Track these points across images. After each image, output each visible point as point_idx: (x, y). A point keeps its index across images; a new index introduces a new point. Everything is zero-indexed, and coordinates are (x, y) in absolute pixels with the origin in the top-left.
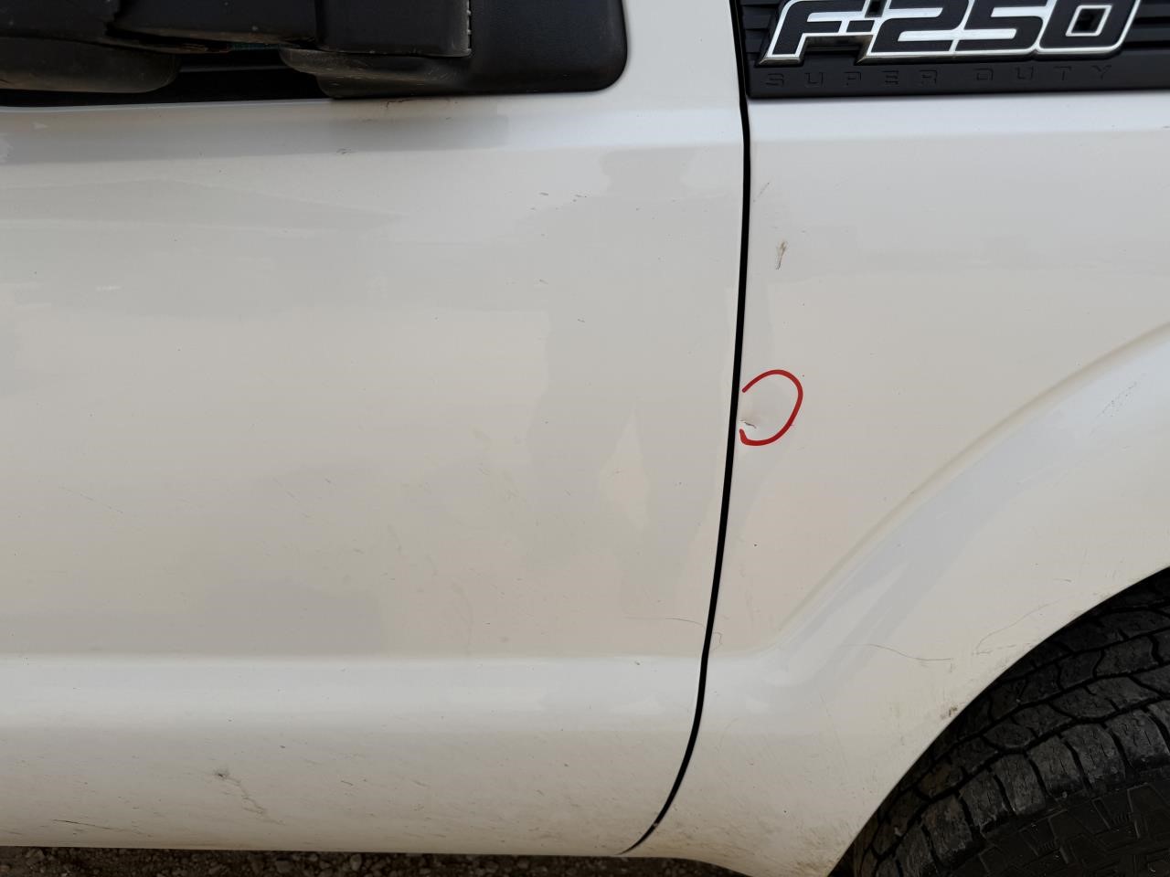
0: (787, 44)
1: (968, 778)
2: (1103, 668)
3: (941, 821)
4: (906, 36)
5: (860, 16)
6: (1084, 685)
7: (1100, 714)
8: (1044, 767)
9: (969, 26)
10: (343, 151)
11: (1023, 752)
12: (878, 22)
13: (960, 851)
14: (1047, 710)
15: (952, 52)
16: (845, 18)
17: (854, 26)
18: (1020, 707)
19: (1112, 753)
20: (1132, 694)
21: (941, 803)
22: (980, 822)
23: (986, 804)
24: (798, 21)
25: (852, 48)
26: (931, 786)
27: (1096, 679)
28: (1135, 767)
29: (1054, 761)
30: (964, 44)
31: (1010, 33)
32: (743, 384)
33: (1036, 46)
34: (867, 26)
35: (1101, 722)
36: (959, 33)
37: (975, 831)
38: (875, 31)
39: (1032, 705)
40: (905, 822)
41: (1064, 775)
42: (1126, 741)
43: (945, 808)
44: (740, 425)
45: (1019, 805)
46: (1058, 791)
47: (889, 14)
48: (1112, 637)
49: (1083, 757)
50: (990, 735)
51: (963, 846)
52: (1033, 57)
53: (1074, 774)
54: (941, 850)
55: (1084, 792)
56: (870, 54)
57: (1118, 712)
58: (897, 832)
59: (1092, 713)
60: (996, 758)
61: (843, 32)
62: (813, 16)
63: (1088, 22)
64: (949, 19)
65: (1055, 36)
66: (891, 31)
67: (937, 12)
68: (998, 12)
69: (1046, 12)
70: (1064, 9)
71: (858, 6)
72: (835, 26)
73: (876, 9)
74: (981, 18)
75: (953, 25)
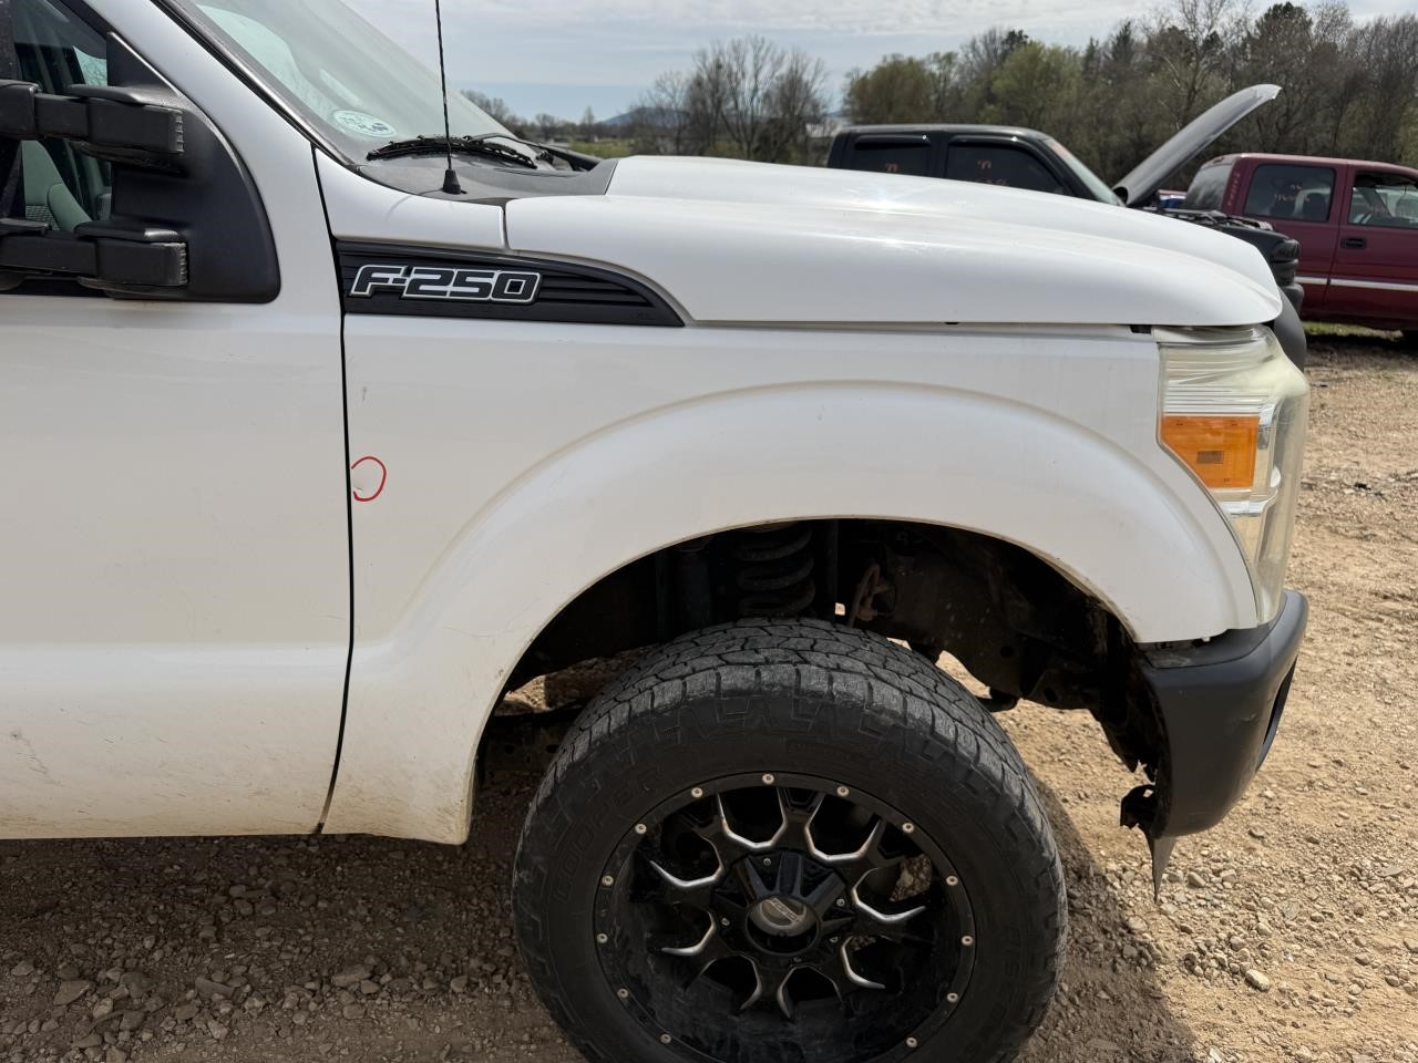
0: (361, 287)
4: (423, 288)
5: (399, 276)
6: (634, 684)
8: (594, 732)
9: (454, 285)
10: (117, 327)
12: (408, 280)
15: (448, 297)
16: (392, 276)
17: (395, 281)
22: (559, 773)
23: (565, 761)
24: (366, 277)
25: (396, 291)
29: (600, 727)
30: (453, 293)
31: (476, 290)
32: (351, 465)
33: (490, 297)
34: (403, 281)
36: (450, 288)
37: (556, 780)
38: (407, 284)
44: (353, 489)
47: (414, 276)
49: (613, 720)
51: (550, 792)
52: (490, 301)
54: (540, 801)
56: (405, 294)
60: (579, 735)
61: (390, 283)
62: (375, 275)
63: (515, 287)
64: (445, 281)
65: (499, 292)
66: (415, 284)
67: (438, 277)
68: (469, 279)
69: (493, 281)
70: (502, 280)
71: (398, 271)
72: (386, 280)
73: (408, 273)
74: (461, 281)
75: (447, 284)
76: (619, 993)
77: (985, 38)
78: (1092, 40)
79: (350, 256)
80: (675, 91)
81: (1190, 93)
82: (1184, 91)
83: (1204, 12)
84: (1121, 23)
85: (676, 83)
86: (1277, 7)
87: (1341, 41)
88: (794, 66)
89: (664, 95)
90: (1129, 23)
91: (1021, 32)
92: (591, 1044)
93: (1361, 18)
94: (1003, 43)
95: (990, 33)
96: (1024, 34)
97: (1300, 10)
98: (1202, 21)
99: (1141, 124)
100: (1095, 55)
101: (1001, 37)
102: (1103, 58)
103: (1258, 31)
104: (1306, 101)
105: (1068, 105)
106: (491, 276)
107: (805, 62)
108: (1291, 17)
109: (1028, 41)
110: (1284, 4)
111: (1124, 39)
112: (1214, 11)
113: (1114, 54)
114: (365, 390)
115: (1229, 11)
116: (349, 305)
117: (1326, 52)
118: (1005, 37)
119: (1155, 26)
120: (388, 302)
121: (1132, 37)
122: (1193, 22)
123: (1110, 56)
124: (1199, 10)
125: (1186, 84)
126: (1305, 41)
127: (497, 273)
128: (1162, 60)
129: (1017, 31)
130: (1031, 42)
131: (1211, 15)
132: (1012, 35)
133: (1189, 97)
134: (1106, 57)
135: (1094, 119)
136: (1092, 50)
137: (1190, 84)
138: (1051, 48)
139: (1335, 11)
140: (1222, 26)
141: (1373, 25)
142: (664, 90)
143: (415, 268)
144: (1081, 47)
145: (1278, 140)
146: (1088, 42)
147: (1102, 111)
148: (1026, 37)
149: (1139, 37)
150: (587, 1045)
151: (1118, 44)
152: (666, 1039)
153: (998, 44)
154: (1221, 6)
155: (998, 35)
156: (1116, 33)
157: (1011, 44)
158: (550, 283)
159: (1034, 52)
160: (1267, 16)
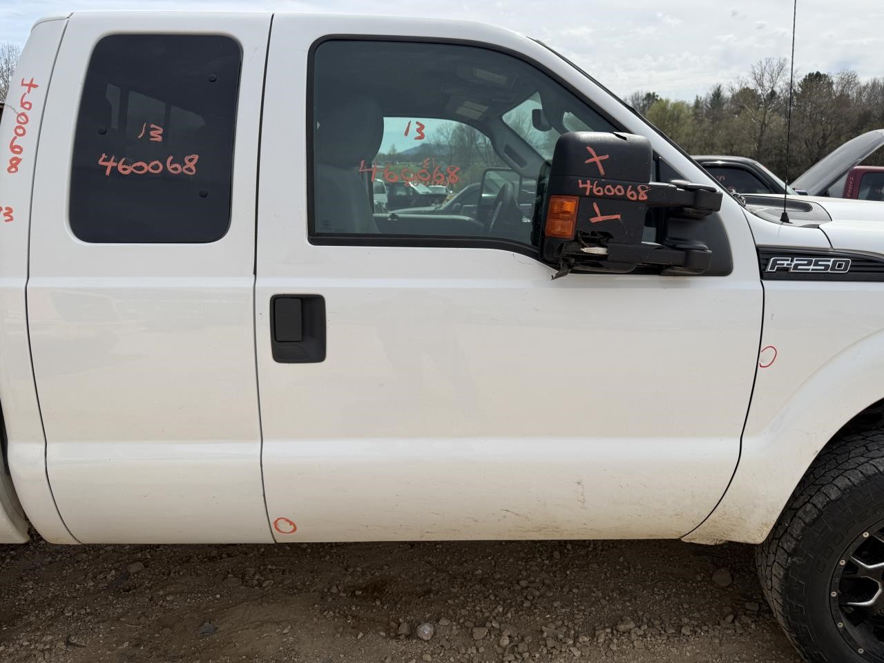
0: (772, 268)
1: (811, 497)
2: (851, 456)
3: (805, 512)
4: (799, 267)
5: (789, 262)
6: (846, 461)
7: (854, 467)
8: (839, 485)
9: (814, 266)
10: (664, 288)
11: (831, 483)
12: (793, 264)
13: (815, 518)
14: (835, 470)
15: (810, 271)
16: (786, 263)
17: (787, 264)
18: (825, 472)
19: (860, 475)
20: (862, 460)
21: (803, 507)
22: (820, 506)
23: (821, 500)
24: (775, 263)
26: (796, 505)
27: (849, 459)
28: (868, 477)
29: (842, 482)
30: (812, 270)
31: (823, 268)
32: (761, 350)
33: (829, 271)
34: (791, 265)
35: (855, 469)
36: (812, 267)
37: (819, 510)
38: (792, 266)
39: (830, 470)
40: (789, 520)
41: (846, 485)
42: (864, 471)
43: (806, 508)
44: (759, 362)
45: (833, 497)
46: (845, 490)
47: (795, 262)
48: (852, 448)
49: (851, 478)
50: (817, 482)
51: (815, 516)
52: (828, 273)
53: (850, 484)
54: (807, 521)
55: (854, 488)
56: (791, 271)
57: (859, 465)
58: (787, 525)
59: (851, 467)
60: (821, 488)
61: (785, 266)
62: (778, 262)
63: (840, 266)
64: (809, 264)
65: (833, 269)
66: (796, 266)
67: (806, 262)
68: (820, 263)
69: (830, 264)
70: (834, 262)
71: (788, 260)
72: (783, 264)
73: (792, 261)
74: (816, 264)
75: (810, 265)
76: (838, 625)
77: (632, 97)
78: (697, 97)
79: (765, 254)
80: (448, 134)
81: (762, 127)
82: (758, 126)
83: (768, 79)
84: (714, 86)
85: (449, 130)
86: (811, 75)
87: (853, 94)
88: (518, 121)
89: (442, 137)
90: (720, 87)
91: (654, 93)
92: (821, 653)
93: (864, 80)
94: (643, 100)
95: (636, 95)
96: (656, 94)
97: (825, 76)
98: (767, 84)
99: (732, 145)
100: (700, 105)
101: (642, 96)
102: (705, 107)
103: (800, 89)
104: (835, 129)
105: (687, 135)
106: (829, 261)
107: (524, 117)
108: (820, 80)
109: (659, 99)
110: (815, 73)
111: (717, 95)
112: (774, 78)
113: (711, 104)
114: (773, 315)
115: (783, 78)
116: (764, 275)
117: (843, 99)
118: (644, 96)
119: (737, 88)
120: (784, 275)
121: (722, 94)
122: (761, 85)
123: (709, 106)
124: (765, 78)
125: (760, 121)
126: (830, 94)
127: (832, 260)
128: (743, 107)
129: (651, 93)
130: (661, 99)
131: (772, 81)
132: (649, 95)
133: (762, 129)
134: (707, 106)
135: (703, 142)
136: (697, 102)
137: (762, 120)
138: (675, 102)
139: (849, 77)
140: (780, 87)
141: (870, 84)
142: (442, 134)
143: (795, 259)
144: (691, 101)
145: (819, 152)
146: (695, 98)
147: (708, 138)
148: (657, 96)
149: (727, 94)
150: (819, 654)
151: (714, 99)
152: (861, 651)
153: (640, 101)
154: (778, 75)
155: (640, 95)
156: (711, 93)
157: (648, 101)
158: (855, 264)
159: (663, 105)
160: (805, 80)
